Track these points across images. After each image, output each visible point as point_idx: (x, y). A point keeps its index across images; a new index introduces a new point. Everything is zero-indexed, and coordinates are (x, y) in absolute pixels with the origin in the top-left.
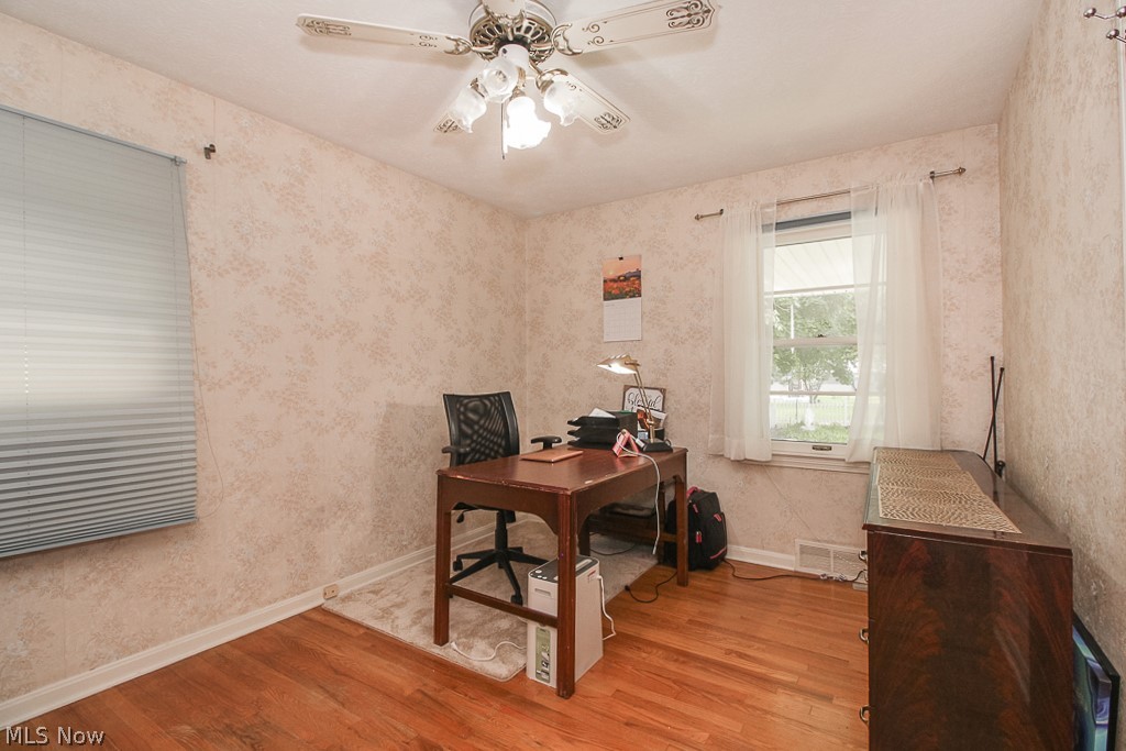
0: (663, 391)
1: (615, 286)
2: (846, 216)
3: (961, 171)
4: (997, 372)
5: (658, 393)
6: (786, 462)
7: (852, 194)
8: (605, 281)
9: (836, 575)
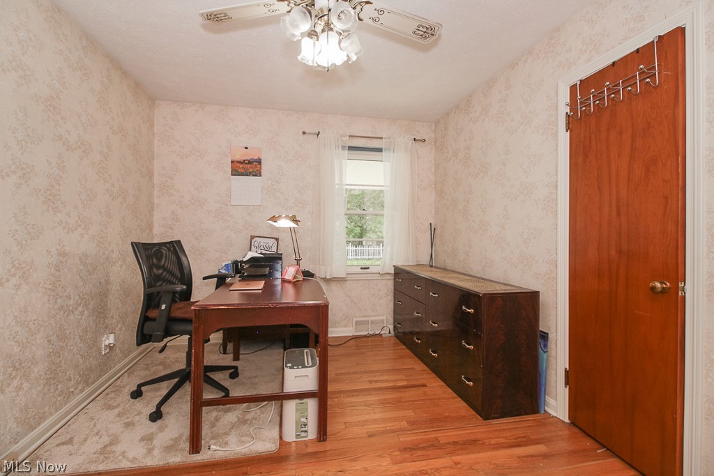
0: (277, 239)
1: (241, 166)
2: (380, 150)
3: (424, 141)
4: (433, 229)
5: (274, 241)
6: (350, 277)
7: (384, 140)
8: (232, 162)
9: (372, 333)
